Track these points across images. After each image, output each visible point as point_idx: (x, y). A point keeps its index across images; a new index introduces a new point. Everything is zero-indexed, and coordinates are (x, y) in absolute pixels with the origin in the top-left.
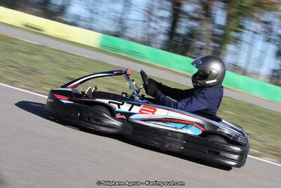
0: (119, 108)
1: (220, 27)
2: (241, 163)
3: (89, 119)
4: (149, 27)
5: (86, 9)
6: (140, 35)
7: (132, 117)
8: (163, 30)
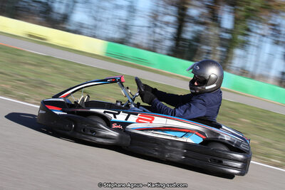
0: (115, 117)
1: (227, 31)
2: (244, 171)
3: (84, 130)
4: (154, 32)
5: (89, 16)
6: (145, 41)
7: (129, 127)
8: (169, 36)
